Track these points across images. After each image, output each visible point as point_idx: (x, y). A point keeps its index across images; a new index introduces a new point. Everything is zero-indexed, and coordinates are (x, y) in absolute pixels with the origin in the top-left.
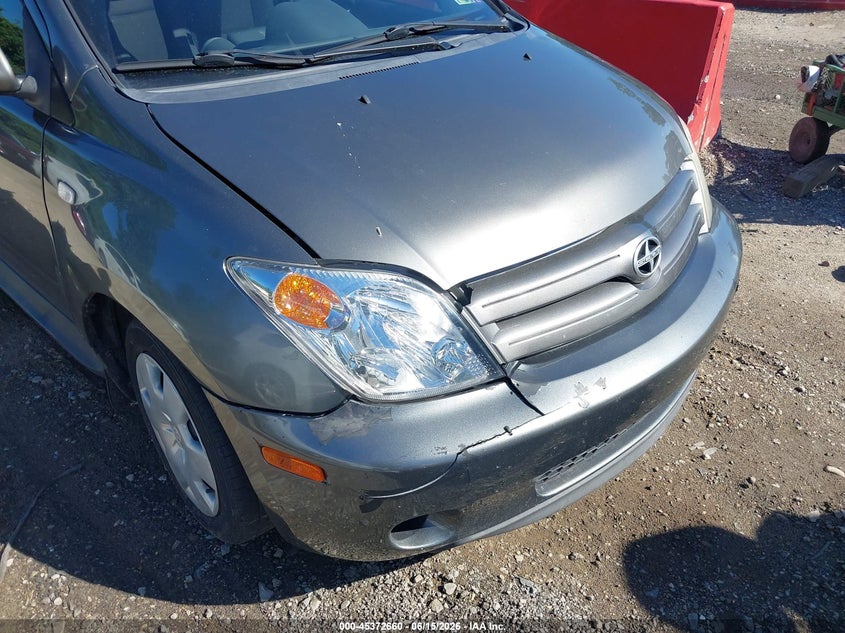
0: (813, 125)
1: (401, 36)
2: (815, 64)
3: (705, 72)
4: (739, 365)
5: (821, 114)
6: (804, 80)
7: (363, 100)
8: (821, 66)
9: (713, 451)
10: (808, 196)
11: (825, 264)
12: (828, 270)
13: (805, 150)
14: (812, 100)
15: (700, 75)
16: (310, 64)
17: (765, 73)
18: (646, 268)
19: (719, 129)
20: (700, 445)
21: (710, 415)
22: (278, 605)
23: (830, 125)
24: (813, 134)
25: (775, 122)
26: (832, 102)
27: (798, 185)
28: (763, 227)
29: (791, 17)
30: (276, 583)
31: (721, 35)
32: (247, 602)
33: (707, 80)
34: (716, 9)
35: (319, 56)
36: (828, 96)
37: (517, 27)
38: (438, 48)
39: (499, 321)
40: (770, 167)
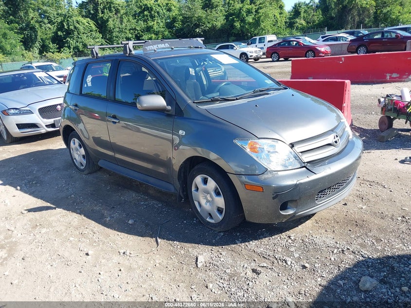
0: (386, 118)
1: (257, 92)
2: (382, 98)
3: (344, 102)
4: (370, 186)
5: (388, 114)
6: (380, 103)
7: (256, 106)
8: (385, 98)
9: (365, 207)
10: (387, 141)
11: (396, 159)
12: (398, 161)
13: (385, 127)
14: (384, 110)
15: (342, 104)
16: (237, 99)
17: (367, 105)
18: (336, 142)
19: (352, 122)
20: (361, 206)
21: (363, 198)
22: (243, 244)
23: (392, 117)
24: (386, 121)
25: (373, 121)
26: (391, 110)
27: (383, 137)
28: (373, 151)
29: (374, 86)
30: (240, 240)
31: (347, 90)
32: (234, 244)
33: (344, 105)
34: (344, 82)
35: (240, 97)
36: (389, 108)
37: (286, 89)
38: (268, 94)
39: (301, 152)
40: (373, 133)
